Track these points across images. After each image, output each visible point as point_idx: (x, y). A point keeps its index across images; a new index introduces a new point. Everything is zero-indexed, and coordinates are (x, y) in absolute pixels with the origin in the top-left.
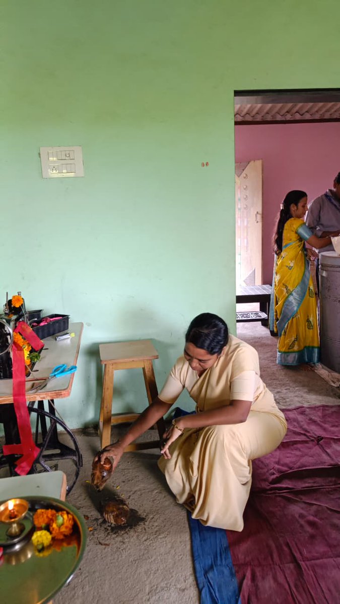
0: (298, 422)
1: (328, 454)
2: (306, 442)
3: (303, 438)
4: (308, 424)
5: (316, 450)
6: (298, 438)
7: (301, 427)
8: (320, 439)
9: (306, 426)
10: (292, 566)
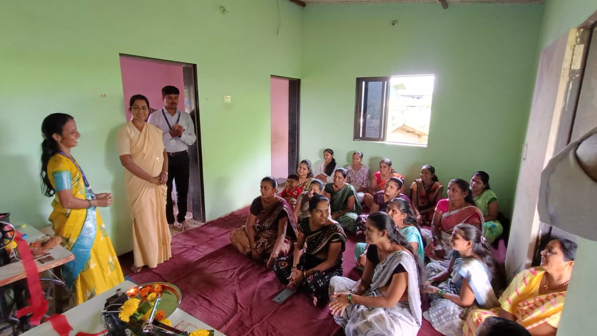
0: (179, 243)
1: (201, 252)
2: (187, 250)
3: (185, 249)
4: (185, 242)
5: (194, 251)
6: (182, 250)
7: (181, 244)
8: (194, 247)
9: (184, 243)
10: (206, 302)
